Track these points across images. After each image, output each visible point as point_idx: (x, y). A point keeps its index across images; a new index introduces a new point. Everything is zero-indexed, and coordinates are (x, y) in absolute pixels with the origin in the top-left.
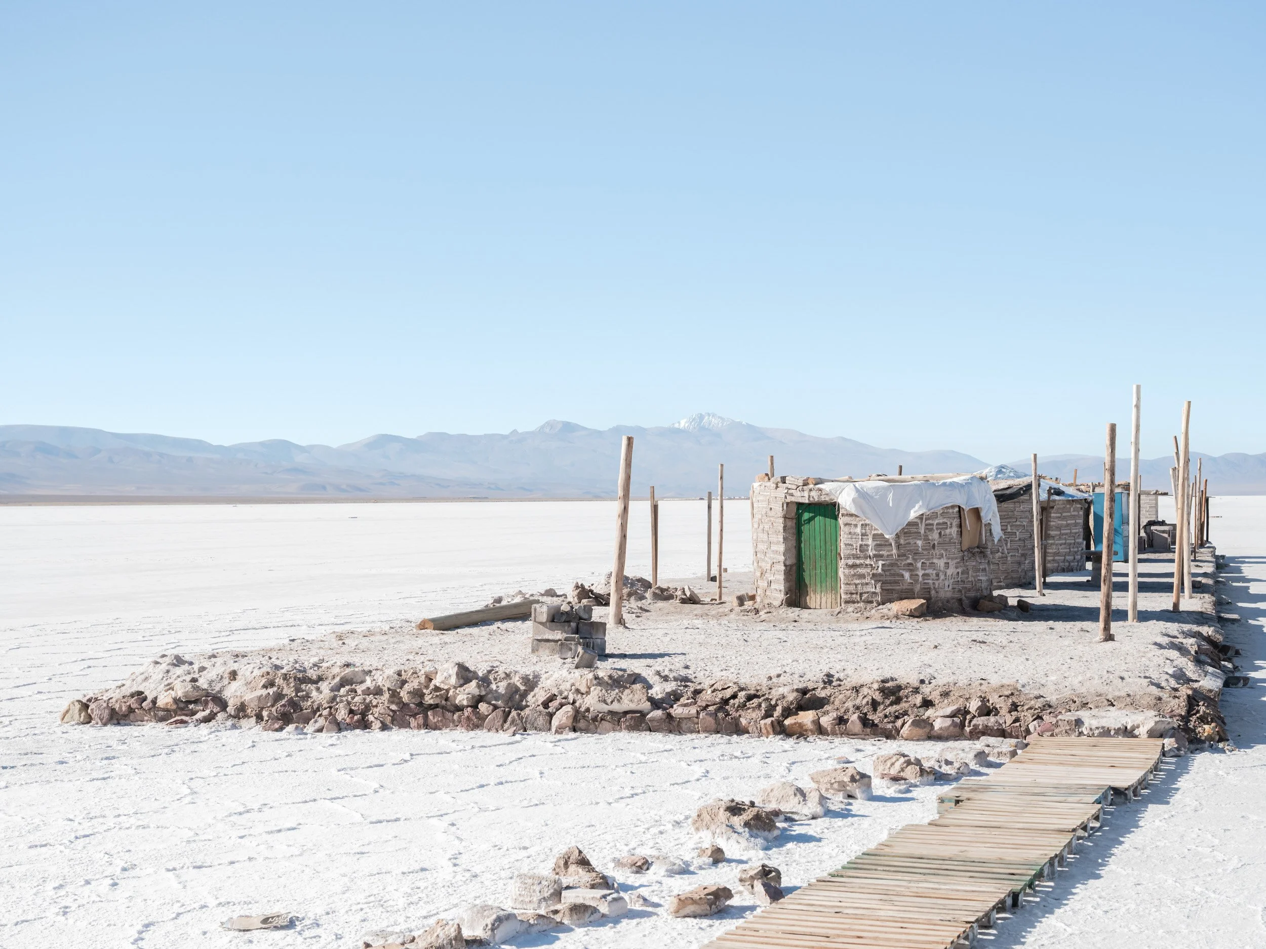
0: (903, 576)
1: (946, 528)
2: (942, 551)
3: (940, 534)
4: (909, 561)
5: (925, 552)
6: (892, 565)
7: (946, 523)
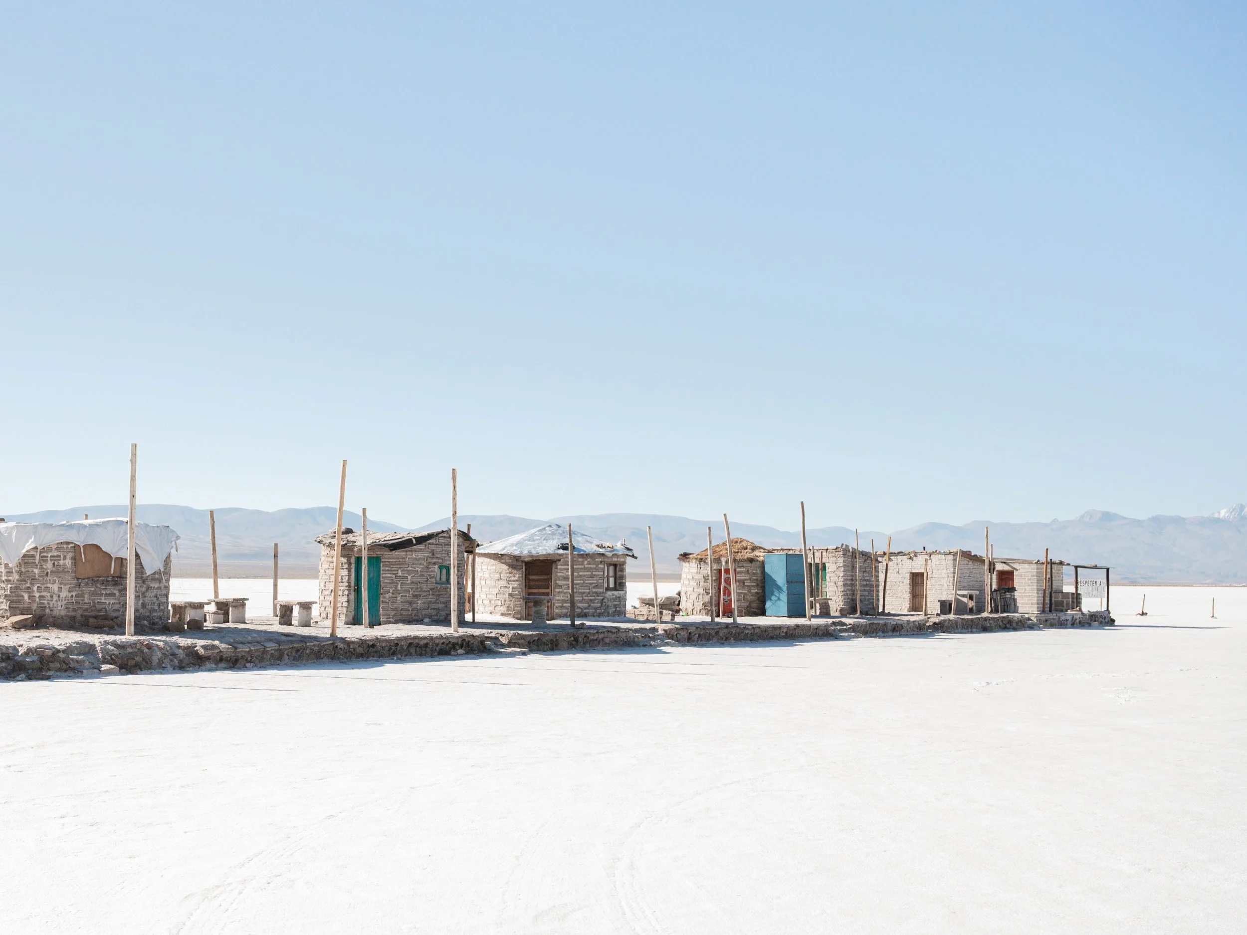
0: (22, 596)
1: (60, 560)
2: (55, 578)
3: (54, 564)
4: (28, 585)
5: (41, 579)
6: (16, 588)
7: (60, 556)
